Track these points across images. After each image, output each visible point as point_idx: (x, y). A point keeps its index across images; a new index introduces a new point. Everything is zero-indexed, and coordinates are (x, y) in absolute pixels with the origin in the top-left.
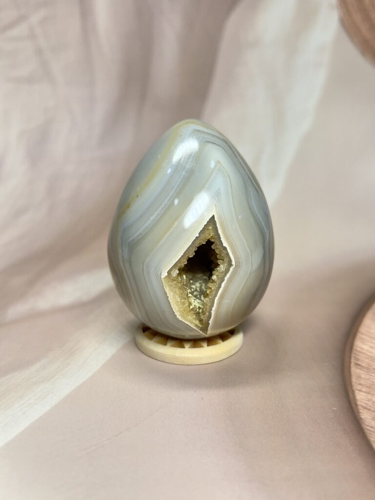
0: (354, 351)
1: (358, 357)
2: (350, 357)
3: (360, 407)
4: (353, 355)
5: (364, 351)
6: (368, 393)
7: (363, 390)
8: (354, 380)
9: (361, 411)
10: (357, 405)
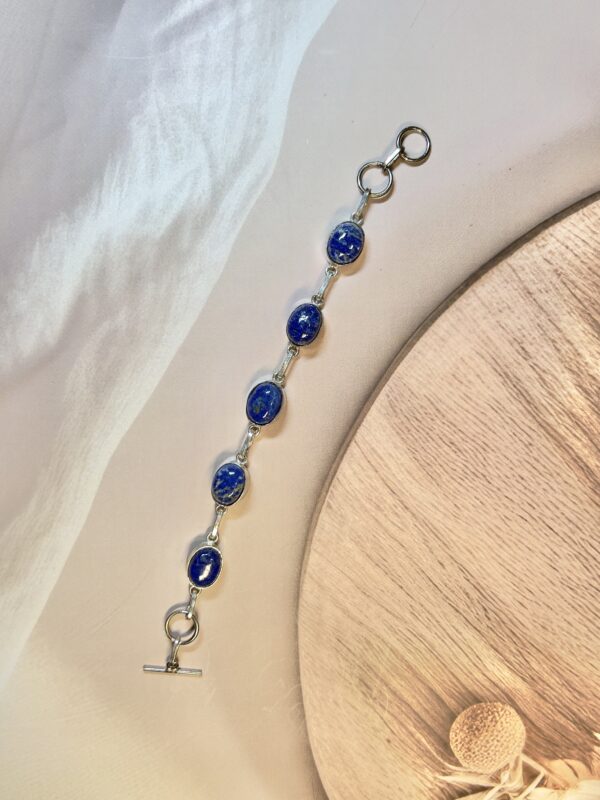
0: (335, 481)
1: (335, 492)
2: (327, 492)
3: (307, 575)
4: (331, 488)
5: (344, 481)
6: (321, 555)
7: (318, 550)
8: (316, 534)
9: (306, 580)
10: (305, 572)
